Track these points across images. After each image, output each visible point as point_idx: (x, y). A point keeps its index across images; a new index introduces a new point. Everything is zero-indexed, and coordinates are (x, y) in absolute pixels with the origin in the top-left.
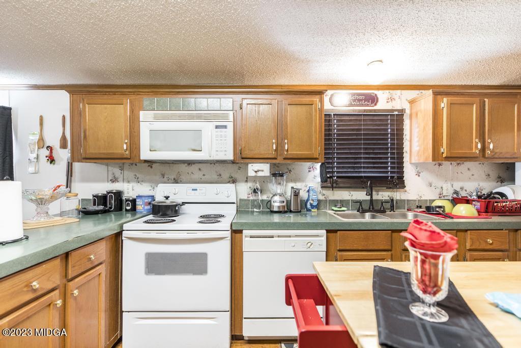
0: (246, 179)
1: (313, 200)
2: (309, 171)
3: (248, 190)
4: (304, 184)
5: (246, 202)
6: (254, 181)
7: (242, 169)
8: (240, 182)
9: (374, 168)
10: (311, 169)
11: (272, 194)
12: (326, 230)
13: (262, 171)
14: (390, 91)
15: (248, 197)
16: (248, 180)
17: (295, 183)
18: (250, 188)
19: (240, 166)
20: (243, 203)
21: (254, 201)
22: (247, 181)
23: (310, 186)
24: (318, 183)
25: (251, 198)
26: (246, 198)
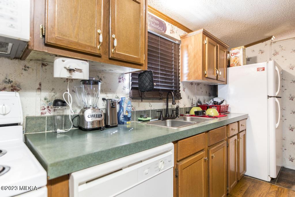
0: (38, 86)
1: (128, 112)
2: (119, 82)
3: (42, 103)
4: (115, 95)
5: (39, 121)
6: (53, 89)
7: (30, 70)
8: (26, 90)
9: (165, 83)
10: (121, 80)
11: (79, 107)
12: (172, 142)
13: (80, 71)
14: (172, 25)
15: (42, 113)
16: (42, 87)
17: (106, 94)
18: (45, 99)
19: (28, 65)
20: (33, 122)
21: (53, 118)
22: (39, 89)
23: (122, 97)
24: (127, 94)
25: (48, 114)
26: (39, 114)
